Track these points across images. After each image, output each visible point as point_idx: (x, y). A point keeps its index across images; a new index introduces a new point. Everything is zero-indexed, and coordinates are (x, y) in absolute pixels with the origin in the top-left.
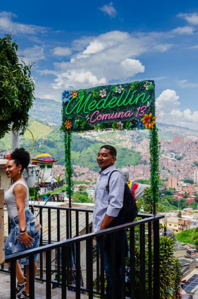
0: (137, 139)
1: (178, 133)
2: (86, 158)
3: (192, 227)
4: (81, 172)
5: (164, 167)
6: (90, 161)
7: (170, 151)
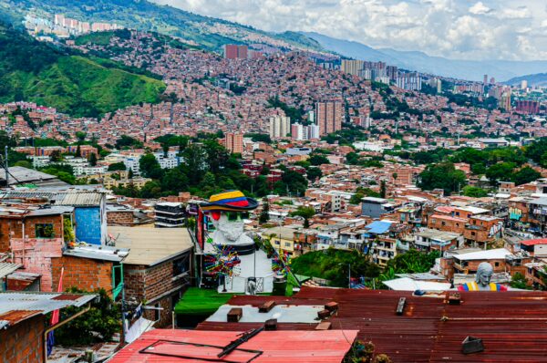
0: (153, 48)
1: (231, 37)
2: (48, 86)
3: (320, 246)
4: (43, 119)
5: (211, 108)
6: (57, 93)
7: (221, 75)
